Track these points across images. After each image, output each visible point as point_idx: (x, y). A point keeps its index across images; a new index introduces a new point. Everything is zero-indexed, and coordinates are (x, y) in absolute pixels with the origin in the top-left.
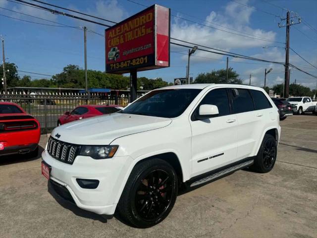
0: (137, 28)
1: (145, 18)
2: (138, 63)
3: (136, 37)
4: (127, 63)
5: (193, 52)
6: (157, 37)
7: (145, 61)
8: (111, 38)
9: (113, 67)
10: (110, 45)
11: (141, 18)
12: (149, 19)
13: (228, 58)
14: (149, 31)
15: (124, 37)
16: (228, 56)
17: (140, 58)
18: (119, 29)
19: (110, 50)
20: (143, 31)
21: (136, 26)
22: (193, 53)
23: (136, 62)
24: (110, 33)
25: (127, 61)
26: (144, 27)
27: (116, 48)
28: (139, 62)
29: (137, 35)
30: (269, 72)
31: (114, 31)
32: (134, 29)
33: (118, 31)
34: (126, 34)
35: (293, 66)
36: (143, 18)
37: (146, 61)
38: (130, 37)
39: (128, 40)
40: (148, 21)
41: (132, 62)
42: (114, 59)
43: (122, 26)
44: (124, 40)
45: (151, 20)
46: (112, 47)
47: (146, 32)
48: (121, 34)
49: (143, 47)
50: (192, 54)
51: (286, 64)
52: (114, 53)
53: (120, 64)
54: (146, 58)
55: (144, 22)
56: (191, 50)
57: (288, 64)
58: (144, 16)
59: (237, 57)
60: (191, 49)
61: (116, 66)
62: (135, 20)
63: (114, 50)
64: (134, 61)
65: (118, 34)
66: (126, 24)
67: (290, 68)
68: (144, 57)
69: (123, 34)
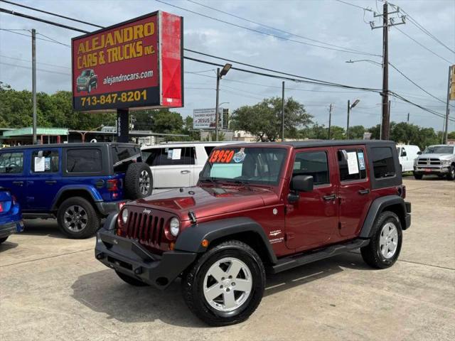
0: (129, 42)
1: (141, 30)
2: (130, 100)
3: (127, 57)
4: (112, 98)
5: (224, 72)
6: (163, 62)
7: (142, 96)
8: (82, 54)
9: (86, 102)
10: (81, 65)
11: (136, 28)
12: (149, 32)
13: (283, 83)
14: (149, 50)
15: (106, 55)
16: (284, 80)
17: (134, 91)
18: (96, 41)
19: (80, 74)
20: (139, 49)
21: (126, 40)
22: (225, 74)
23: (128, 97)
24: (82, 45)
25: (111, 94)
26: (141, 42)
27: (92, 71)
28: (133, 97)
29: (128, 54)
30: (353, 106)
31: (87, 42)
32: (124, 44)
33: (94, 43)
34: (109, 51)
35: (395, 95)
36: (138, 29)
37: (145, 98)
38: (115, 55)
39: (113, 61)
40: (146, 34)
41: (119, 96)
42: (87, 89)
43: (103, 36)
44: (106, 59)
45: (152, 33)
46: (84, 68)
47: (143, 51)
48: (101, 50)
49: (139, 75)
50: (223, 77)
51: (384, 91)
52: (88, 79)
53: (98, 99)
54: (144, 93)
55: (141, 36)
56: (221, 70)
57: (387, 91)
58: (141, 26)
59: (300, 81)
60: (221, 68)
61: (92, 101)
62: (126, 30)
63: (88, 74)
64: (124, 95)
65: (94, 49)
66: (110, 35)
67: (390, 98)
68: (141, 91)
69: (104, 49)
